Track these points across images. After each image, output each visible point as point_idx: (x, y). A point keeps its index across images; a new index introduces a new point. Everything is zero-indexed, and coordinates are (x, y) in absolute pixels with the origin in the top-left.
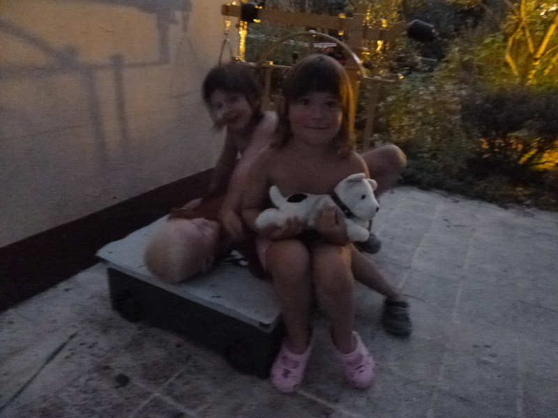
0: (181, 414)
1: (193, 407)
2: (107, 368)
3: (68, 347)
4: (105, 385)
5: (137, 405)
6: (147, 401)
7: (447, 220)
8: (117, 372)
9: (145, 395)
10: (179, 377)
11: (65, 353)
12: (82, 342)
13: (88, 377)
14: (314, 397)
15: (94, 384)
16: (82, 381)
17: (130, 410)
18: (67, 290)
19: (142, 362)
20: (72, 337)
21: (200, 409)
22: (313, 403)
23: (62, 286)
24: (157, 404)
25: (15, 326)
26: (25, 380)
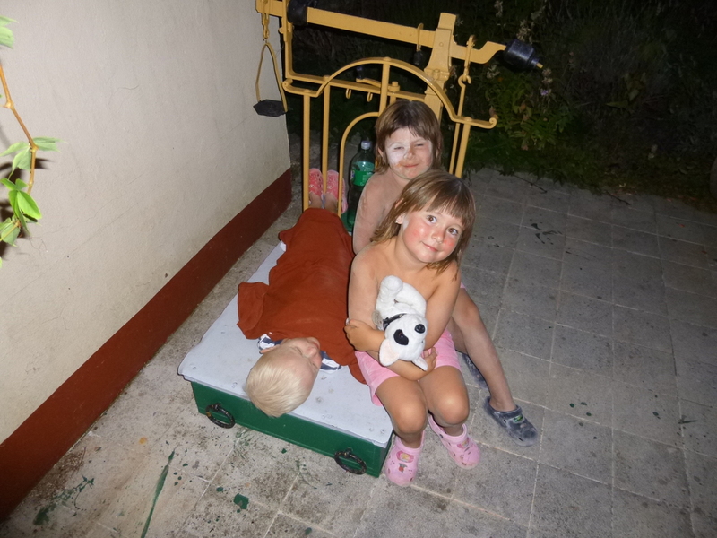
0: (308, 531)
1: (318, 521)
2: (220, 490)
3: (171, 472)
4: (228, 510)
5: (264, 527)
6: (273, 521)
8: (232, 494)
9: (268, 515)
10: (295, 488)
11: (171, 478)
12: (183, 463)
13: (205, 503)
14: (428, 491)
15: (213, 510)
16: (202, 509)
17: (259, 534)
18: (141, 395)
19: (253, 477)
20: (171, 457)
21: (325, 522)
22: (427, 496)
23: (133, 389)
24: (283, 524)
25: (104, 453)
26: (144, 519)
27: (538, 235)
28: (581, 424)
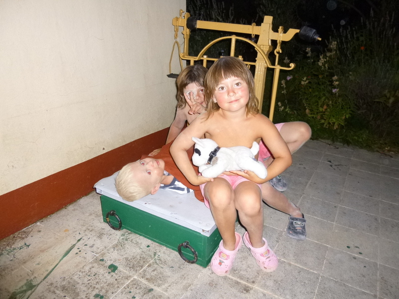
0: (151, 290)
1: (159, 286)
2: (102, 260)
3: (76, 247)
4: (102, 271)
5: (123, 284)
6: (130, 281)
7: (330, 162)
8: (109, 263)
9: (127, 278)
10: (149, 266)
11: (75, 250)
12: (85, 244)
13: (91, 266)
14: (239, 280)
15: (94, 270)
16: (87, 269)
17: (118, 287)
18: (74, 210)
19: (125, 257)
20: (79, 240)
21: (163, 287)
22: (238, 283)
23: (71, 207)
24: (135, 284)
25: (41, 233)
26: (50, 268)
27: (331, 166)
28: (355, 258)
